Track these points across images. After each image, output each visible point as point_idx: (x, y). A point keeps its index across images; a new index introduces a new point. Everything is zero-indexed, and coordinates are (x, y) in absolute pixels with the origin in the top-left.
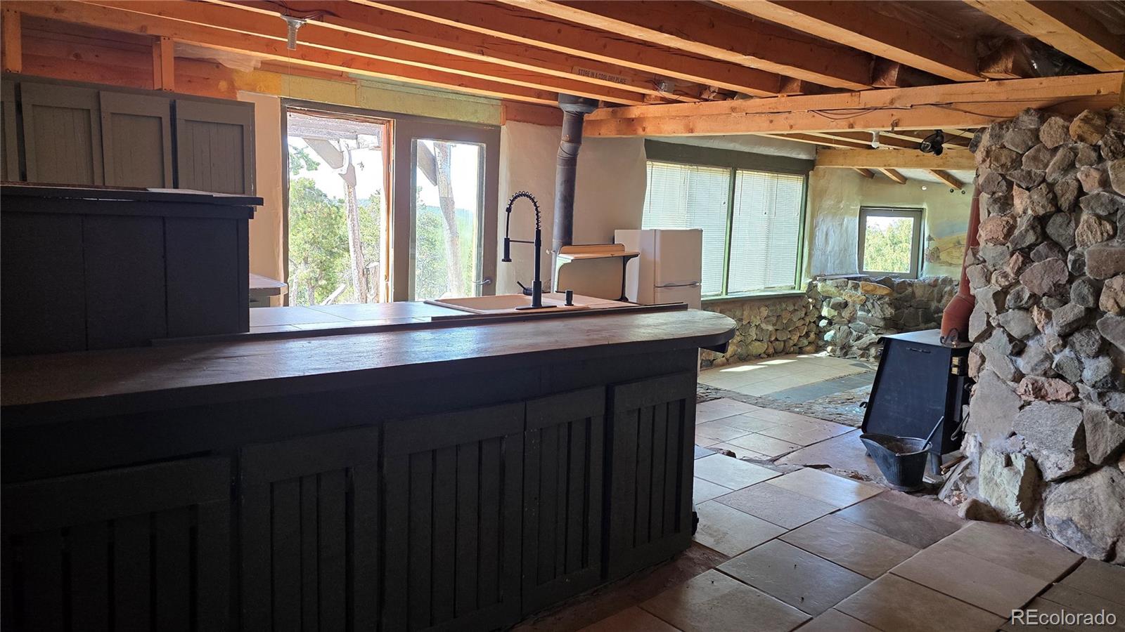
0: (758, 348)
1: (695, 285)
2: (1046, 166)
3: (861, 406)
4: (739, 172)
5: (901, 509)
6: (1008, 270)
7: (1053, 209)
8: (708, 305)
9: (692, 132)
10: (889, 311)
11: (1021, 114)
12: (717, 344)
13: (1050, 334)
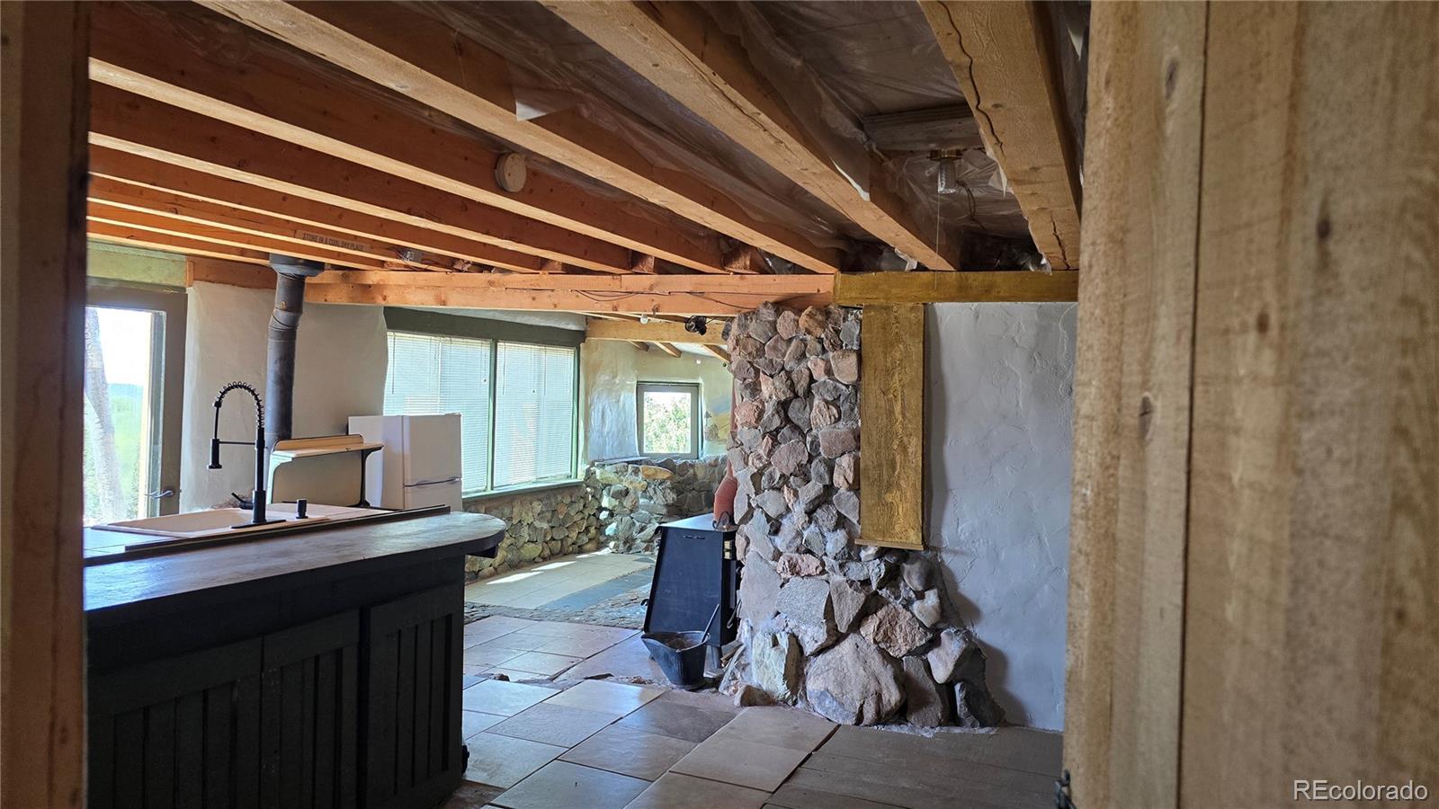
0: (532, 551)
1: (454, 480)
2: (784, 355)
3: (642, 604)
4: (501, 345)
5: (681, 707)
6: (761, 452)
7: (792, 395)
8: (471, 505)
9: (444, 305)
10: (671, 497)
11: (761, 307)
12: (486, 549)
13: (799, 510)
